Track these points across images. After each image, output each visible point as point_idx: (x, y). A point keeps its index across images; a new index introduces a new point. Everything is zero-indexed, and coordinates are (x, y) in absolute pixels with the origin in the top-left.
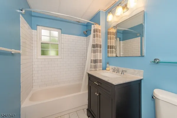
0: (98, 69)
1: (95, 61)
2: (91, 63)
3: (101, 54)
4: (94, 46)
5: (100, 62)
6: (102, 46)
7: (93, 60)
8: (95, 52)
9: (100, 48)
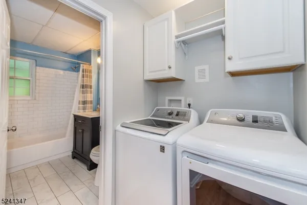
0: (87, 111)
1: (84, 103)
2: (79, 104)
3: (92, 95)
4: (83, 87)
5: (91, 103)
6: (93, 87)
7: (82, 101)
8: (83, 92)
9: (91, 88)
